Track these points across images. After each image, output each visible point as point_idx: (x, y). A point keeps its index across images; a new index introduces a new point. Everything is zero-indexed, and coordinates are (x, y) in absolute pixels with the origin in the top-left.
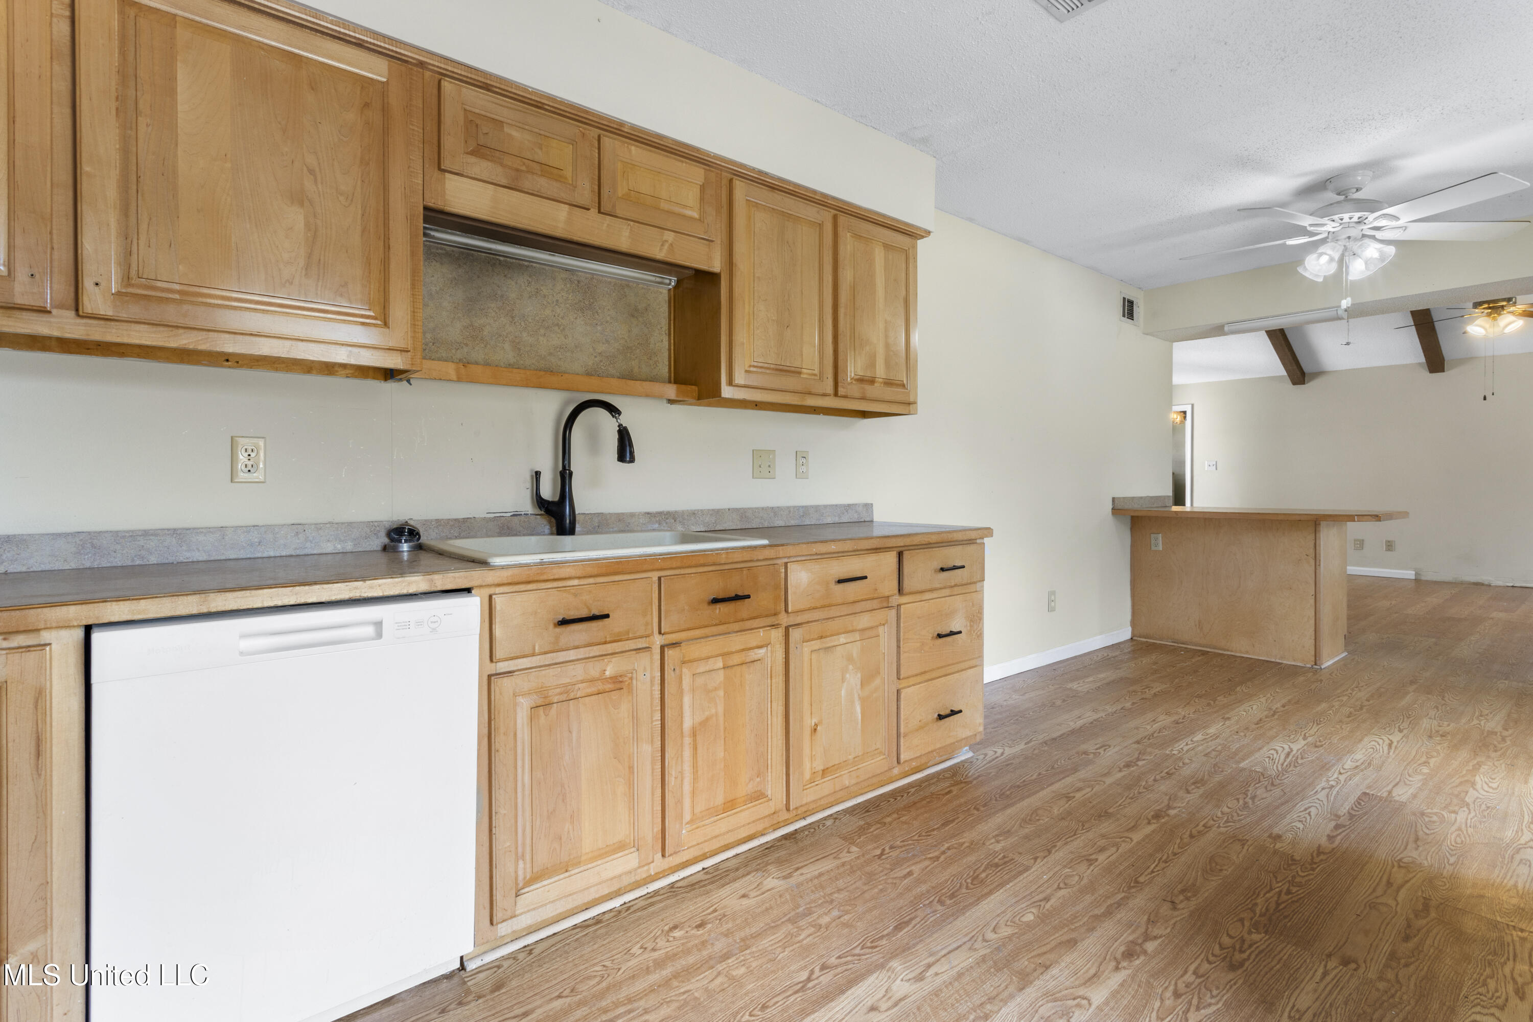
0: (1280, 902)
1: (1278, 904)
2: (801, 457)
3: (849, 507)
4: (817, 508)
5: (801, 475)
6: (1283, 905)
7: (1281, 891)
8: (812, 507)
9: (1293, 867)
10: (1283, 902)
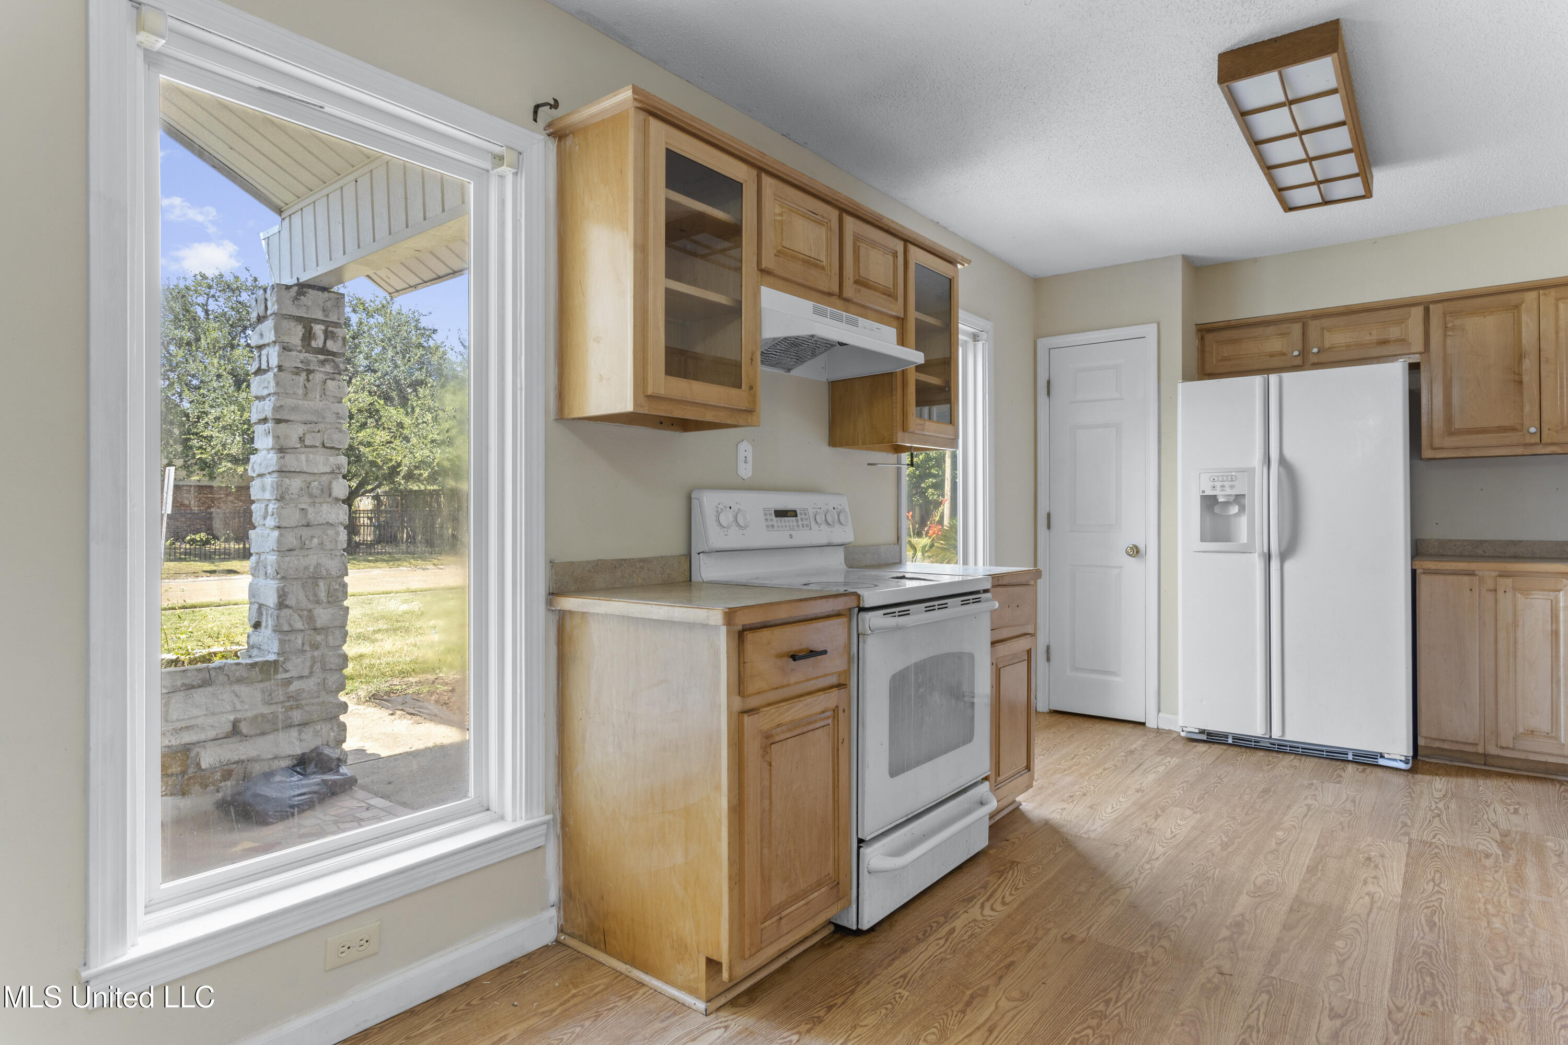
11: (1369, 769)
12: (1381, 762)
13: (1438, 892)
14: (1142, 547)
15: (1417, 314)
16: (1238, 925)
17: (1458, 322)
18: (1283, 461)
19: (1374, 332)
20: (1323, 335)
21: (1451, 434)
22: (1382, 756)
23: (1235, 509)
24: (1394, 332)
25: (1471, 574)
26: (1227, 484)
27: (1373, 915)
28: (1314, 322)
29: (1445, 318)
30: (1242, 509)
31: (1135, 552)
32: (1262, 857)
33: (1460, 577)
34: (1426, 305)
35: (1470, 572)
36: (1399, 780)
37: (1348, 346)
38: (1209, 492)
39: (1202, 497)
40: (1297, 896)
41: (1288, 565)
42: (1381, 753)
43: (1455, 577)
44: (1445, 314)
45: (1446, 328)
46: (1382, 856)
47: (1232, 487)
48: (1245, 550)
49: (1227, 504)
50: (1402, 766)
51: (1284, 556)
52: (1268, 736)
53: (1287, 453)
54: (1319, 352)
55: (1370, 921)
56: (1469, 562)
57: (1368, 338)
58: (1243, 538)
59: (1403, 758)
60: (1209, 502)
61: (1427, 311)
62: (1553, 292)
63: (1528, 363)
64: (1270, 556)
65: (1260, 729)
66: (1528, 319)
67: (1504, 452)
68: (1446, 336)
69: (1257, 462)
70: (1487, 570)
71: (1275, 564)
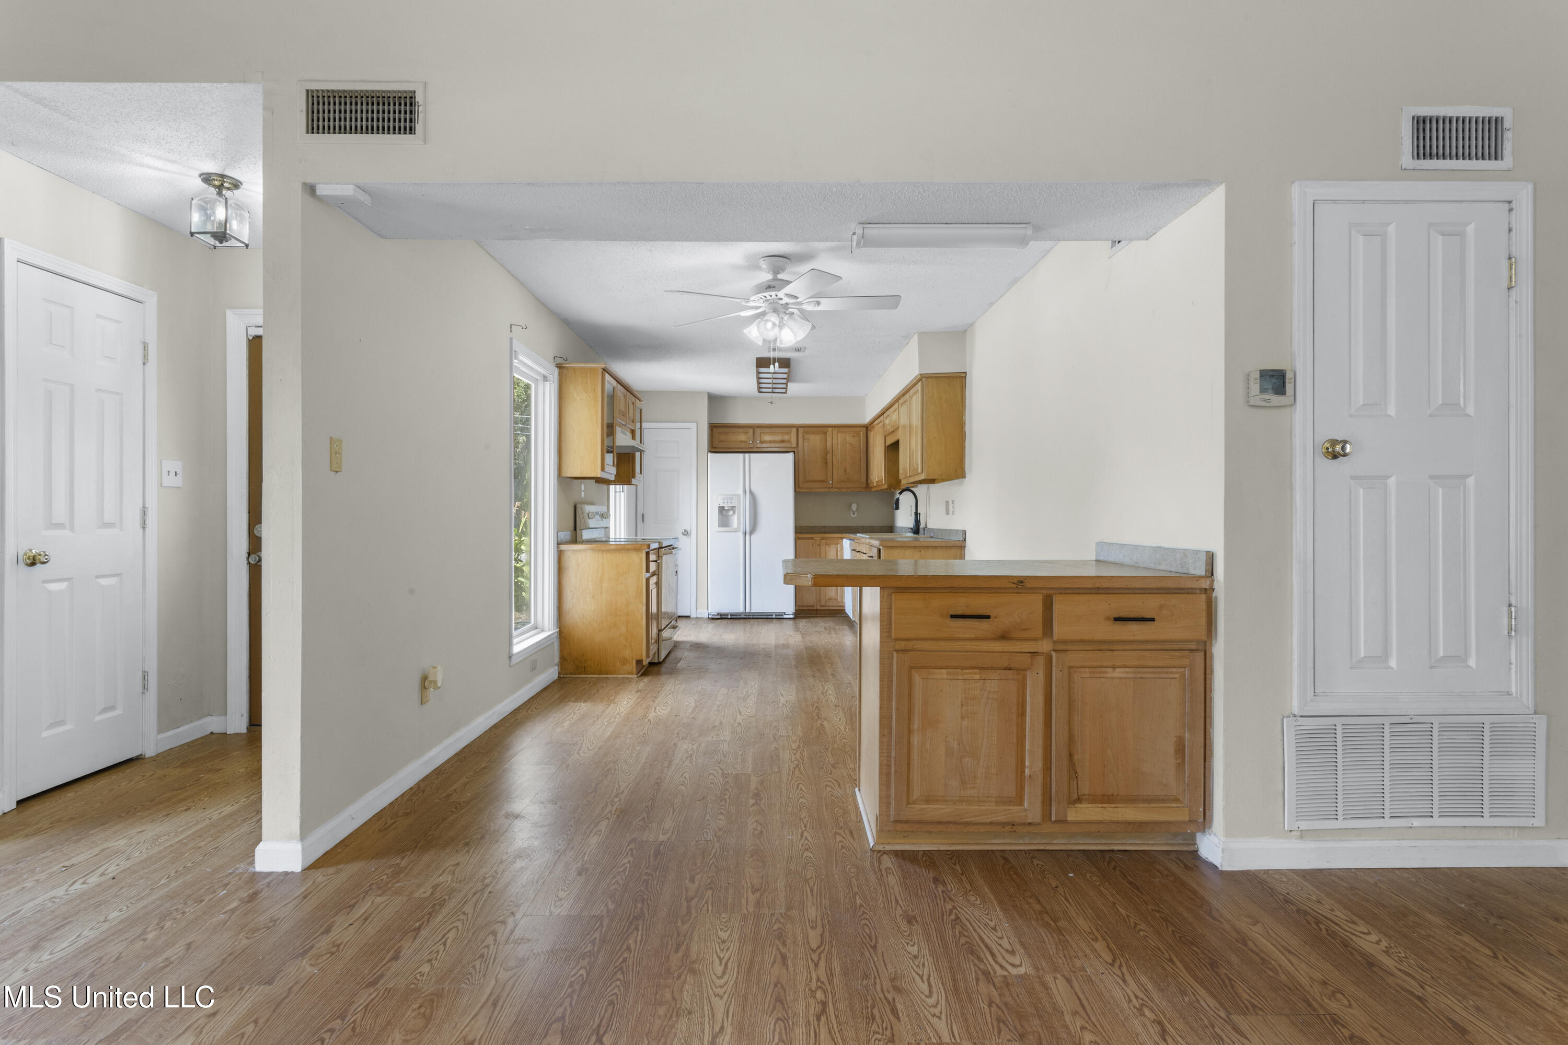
11: (780, 619)
12: (785, 616)
14: (689, 531)
15: (794, 430)
17: (808, 436)
18: (751, 492)
19: (779, 437)
20: (761, 436)
21: (806, 482)
23: (731, 513)
24: (786, 437)
25: (812, 539)
26: (729, 501)
28: (757, 429)
29: (803, 434)
30: (734, 512)
31: (686, 533)
33: (808, 541)
34: (798, 427)
35: (814, 536)
36: (791, 622)
37: (770, 442)
38: (721, 505)
39: (719, 507)
41: (752, 537)
42: (785, 613)
44: (803, 432)
45: (804, 439)
47: (731, 503)
48: (736, 531)
49: (728, 510)
50: (792, 616)
51: (751, 533)
52: (744, 613)
53: (752, 489)
54: (759, 443)
57: (777, 439)
58: (735, 525)
60: (722, 509)
61: (797, 430)
62: (836, 429)
63: (829, 456)
64: (745, 533)
65: (740, 609)
66: (829, 438)
67: (822, 490)
68: (804, 441)
69: (741, 492)
70: (817, 537)
71: (747, 537)
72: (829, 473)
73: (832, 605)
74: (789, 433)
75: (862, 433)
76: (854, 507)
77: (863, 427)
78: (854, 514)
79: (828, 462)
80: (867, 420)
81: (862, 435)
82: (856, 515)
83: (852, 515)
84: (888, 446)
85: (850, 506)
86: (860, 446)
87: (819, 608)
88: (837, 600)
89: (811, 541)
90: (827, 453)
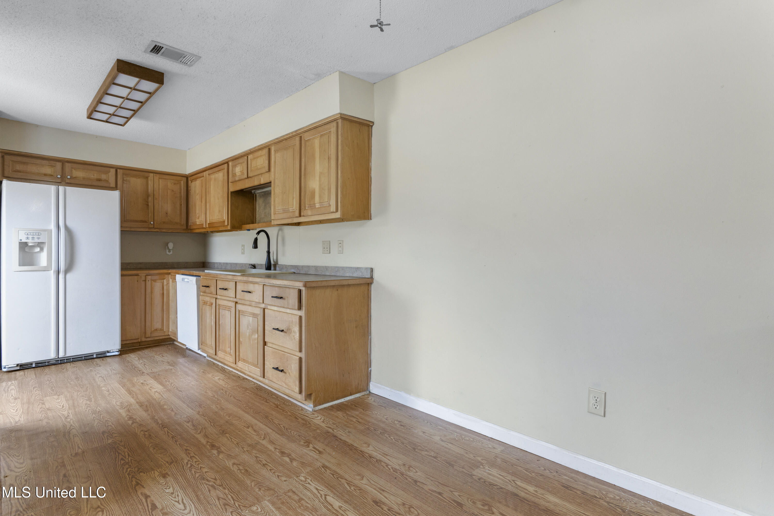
0: (120, 454)
1: (119, 453)
2: (341, 243)
3: (358, 269)
4: (343, 268)
5: (341, 252)
6: (117, 455)
7: (125, 457)
8: (341, 267)
9: (136, 469)
10: (118, 455)
11: (104, 359)
12: (108, 354)
13: (171, 383)
15: (113, 171)
16: (130, 418)
17: (128, 179)
18: (66, 227)
19: (95, 175)
20: (72, 171)
21: (125, 221)
22: (108, 352)
23: (38, 249)
24: (104, 177)
26: (34, 237)
27: (164, 396)
28: (68, 164)
29: (123, 176)
30: (42, 249)
32: (108, 397)
33: (134, 277)
34: (117, 169)
35: (137, 274)
36: (117, 359)
37: (84, 178)
38: (24, 241)
39: (20, 243)
40: (137, 402)
41: (68, 276)
42: (108, 351)
43: (132, 277)
44: (123, 174)
45: (123, 180)
46: (145, 381)
47: (37, 238)
48: (45, 270)
49: (33, 246)
50: (117, 353)
51: (67, 271)
52: (57, 357)
53: (68, 224)
54: (70, 178)
55: (165, 398)
56: (137, 271)
57: (92, 177)
58: (43, 263)
59: (118, 350)
60: (24, 245)
61: (116, 171)
62: (158, 175)
63: (150, 199)
64: (58, 272)
65: (52, 355)
66: (150, 183)
67: (142, 230)
68: (123, 183)
69: (52, 227)
70: (143, 273)
71: (61, 276)
72: (150, 215)
73: (158, 335)
74: (107, 173)
75: (182, 182)
76: (171, 246)
77: (185, 177)
78: (169, 252)
79: (150, 204)
80: (189, 170)
81: (183, 183)
82: (171, 253)
83: (168, 253)
84: (232, 192)
85: (167, 244)
86: (180, 193)
87: (144, 339)
88: (163, 330)
89: (136, 277)
90: (148, 196)
